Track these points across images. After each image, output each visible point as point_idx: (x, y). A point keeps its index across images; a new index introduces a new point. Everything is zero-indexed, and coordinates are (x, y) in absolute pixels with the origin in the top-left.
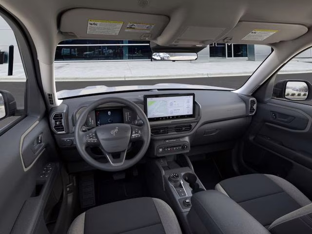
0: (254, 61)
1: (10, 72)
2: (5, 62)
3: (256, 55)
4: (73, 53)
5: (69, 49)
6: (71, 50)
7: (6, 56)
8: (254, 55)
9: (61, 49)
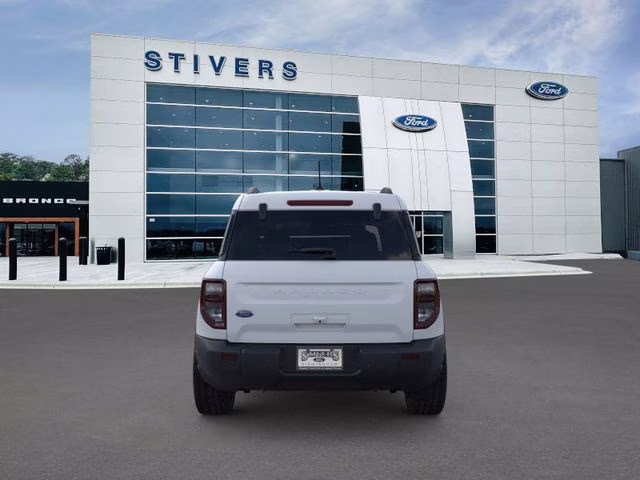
0: (452, 258)
1: (121, 276)
2: (114, 261)
3: (454, 250)
4: (208, 248)
5: (202, 243)
6: (205, 246)
7: (114, 253)
8: (452, 250)
9: (191, 244)
